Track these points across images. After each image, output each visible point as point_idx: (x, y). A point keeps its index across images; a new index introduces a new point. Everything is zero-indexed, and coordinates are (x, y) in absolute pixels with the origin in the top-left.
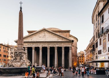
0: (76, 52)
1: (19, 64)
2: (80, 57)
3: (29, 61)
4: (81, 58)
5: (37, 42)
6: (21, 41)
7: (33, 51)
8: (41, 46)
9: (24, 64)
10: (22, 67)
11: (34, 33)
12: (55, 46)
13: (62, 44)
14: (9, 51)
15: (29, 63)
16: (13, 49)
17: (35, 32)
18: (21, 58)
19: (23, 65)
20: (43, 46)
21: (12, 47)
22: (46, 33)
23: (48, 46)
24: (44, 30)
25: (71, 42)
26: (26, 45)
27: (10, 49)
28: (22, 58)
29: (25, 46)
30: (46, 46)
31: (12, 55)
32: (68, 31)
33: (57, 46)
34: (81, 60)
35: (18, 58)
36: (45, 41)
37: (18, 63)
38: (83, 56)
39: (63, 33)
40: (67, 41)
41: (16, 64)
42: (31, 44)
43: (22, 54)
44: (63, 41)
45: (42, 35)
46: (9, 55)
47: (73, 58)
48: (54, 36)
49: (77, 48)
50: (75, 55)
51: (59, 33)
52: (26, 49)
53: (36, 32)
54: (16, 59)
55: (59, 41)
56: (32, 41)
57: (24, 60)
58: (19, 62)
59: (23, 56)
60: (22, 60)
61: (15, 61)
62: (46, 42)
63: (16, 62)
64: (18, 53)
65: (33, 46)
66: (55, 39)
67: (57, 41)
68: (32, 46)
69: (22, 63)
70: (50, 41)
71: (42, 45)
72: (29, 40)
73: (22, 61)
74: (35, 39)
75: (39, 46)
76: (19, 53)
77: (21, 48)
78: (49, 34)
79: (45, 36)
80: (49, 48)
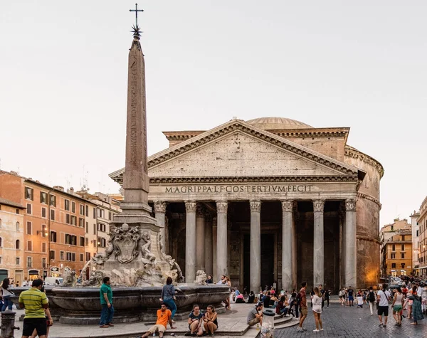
0: (376, 221)
1: (131, 272)
2: (394, 245)
3: (172, 262)
4: (398, 249)
5: (205, 180)
6: (136, 173)
7: (191, 217)
8: (221, 196)
9: (153, 272)
10: (144, 286)
11: (194, 140)
12: (281, 198)
13: (316, 188)
14: (87, 219)
15: (174, 267)
16: (107, 212)
17: (198, 138)
18: (137, 248)
19: (145, 277)
20: (234, 197)
21: (100, 203)
22: (244, 140)
23: (255, 196)
24: (237, 128)
25: (353, 180)
26: (161, 194)
27: (91, 209)
28: (145, 247)
29: (155, 199)
30: (243, 196)
31: (101, 234)
32: (342, 133)
33: (292, 195)
34: (398, 256)
35: (128, 247)
36: (239, 174)
37: (127, 271)
38: (407, 238)
39: (316, 139)
40: (338, 173)
41: (118, 273)
42: (182, 188)
43: (144, 232)
44: (318, 173)
45: (226, 147)
46: (90, 236)
47: (362, 247)
48: (279, 154)
49: (380, 206)
50: (369, 236)
51: (300, 140)
52: (160, 208)
53: (203, 136)
54: (116, 251)
55: (301, 173)
56: (186, 175)
57: (152, 255)
58: (128, 263)
59: (145, 240)
60: (143, 254)
61: (112, 259)
62: (242, 179)
63: (117, 264)
64: (125, 226)
65: (191, 196)
66: (284, 166)
67: (291, 174)
68: (185, 199)
69: (141, 268)
70: (263, 174)
71: (229, 193)
72: (172, 170)
73: (141, 259)
74: (196, 165)
75: (215, 198)
76: (130, 224)
77: (137, 206)
78: (257, 145)
79: (238, 155)
80: (259, 204)
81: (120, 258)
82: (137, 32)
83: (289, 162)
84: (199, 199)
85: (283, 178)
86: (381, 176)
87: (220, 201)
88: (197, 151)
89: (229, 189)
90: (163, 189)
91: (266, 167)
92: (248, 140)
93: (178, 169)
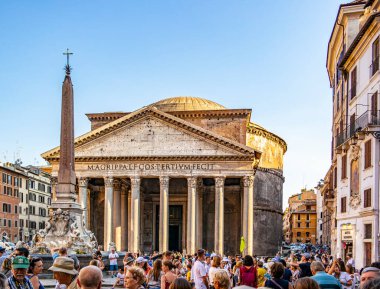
0: (278, 195)
1: (63, 243)
2: (299, 215)
3: (92, 235)
4: (303, 218)
5: (121, 159)
7: (108, 191)
8: (135, 173)
11: (112, 124)
12: (187, 175)
13: (217, 167)
15: (93, 239)
18: (67, 226)
20: (146, 173)
22: (155, 124)
23: (164, 174)
24: (149, 113)
25: (250, 159)
26: (82, 172)
27: (24, 181)
28: (72, 225)
29: (79, 175)
30: (153, 173)
31: (32, 203)
32: (244, 114)
33: (196, 173)
34: (303, 226)
35: (61, 225)
36: (150, 154)
37: (60, 242)
38: (312, 209)
39: (221, 120)
41: (54, 244)
42: (101, 166)
43: (72, 214)
44: (220, 153)
45: (139, 131)
46: (24, 205)
47: (263, 218)
48: (185, 136)
49: (283, 180)
50: (271, 207)
51: (204, 121)
54: (53, 228)
55: (205, 153)
56: (105, 155)
57: (78, 231)
58: (61, 237)
59: (73, 220)
60: (72, 231)
61: (50, 234)
62: (153, 158)
63: (53, 237)
64: (59, 210)
65: (109, 173)
66: (190, 147)
67: (195, 154)
68: (104, 175)
69: (70, 240)
70: (172, 154)
71: (142, 170)
72: (94, 151)
73: (70, 234)
74: (114, 146)
75: (130, 174)
76: (63, 209)
78: (166, 128)
79: (150, 137)
80: (167, 180)
81: (55, 233)
82: (68, 69)
83: (194, 143)
84: (116, 175)
85: (188, 157)
86: (285, 151)
87: (134, 178)
88: (115, 134)
89: (141, 167)
90: (86, 167)
91: (174, 147)
92: (158, 124)
93: (98, 149)
